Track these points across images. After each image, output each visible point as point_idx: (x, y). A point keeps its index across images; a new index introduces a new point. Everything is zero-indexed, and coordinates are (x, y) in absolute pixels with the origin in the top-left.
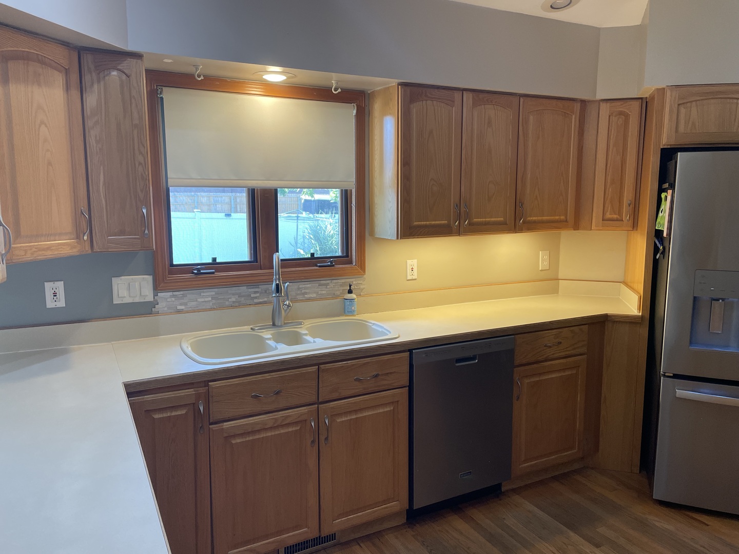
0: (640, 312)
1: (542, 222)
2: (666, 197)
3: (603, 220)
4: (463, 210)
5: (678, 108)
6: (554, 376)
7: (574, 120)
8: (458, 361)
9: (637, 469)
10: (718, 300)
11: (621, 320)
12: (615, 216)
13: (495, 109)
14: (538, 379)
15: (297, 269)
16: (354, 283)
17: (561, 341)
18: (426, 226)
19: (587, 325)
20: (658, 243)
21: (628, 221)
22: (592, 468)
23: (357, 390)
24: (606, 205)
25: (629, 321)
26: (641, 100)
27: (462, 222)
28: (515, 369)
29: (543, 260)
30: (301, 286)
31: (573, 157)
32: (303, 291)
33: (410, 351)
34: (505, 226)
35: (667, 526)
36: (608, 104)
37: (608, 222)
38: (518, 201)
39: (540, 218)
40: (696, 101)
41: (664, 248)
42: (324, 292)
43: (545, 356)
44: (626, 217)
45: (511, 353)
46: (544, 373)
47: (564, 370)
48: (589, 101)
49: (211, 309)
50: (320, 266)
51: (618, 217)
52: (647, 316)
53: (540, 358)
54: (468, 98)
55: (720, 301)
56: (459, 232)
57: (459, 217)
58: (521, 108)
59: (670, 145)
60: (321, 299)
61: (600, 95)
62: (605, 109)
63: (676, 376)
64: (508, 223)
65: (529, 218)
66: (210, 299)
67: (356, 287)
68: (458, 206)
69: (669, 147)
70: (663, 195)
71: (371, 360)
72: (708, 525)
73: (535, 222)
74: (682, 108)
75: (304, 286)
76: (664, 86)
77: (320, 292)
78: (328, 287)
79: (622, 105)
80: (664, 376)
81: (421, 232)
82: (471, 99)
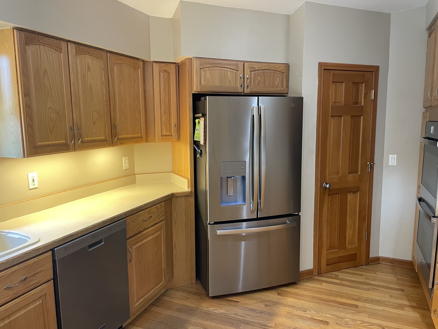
0: (189, 189)
1: (128, 139)
2: (199, 122)
3: (162, 136)
4: (76, 131)
5: (200, 70)
6: (149, 239)
7: (140, 71)
8: (90, 246)
9: (194, 281)
10: (231, 177)
11: (181, 195)
12: (168, 133)
13: (91, 59)
14: (141, 244)
17: (151, 215)
18: (48, 146)
19: (164, 202)
20: (196, 148)
21: (175, 136)
22: (171, 289)
23: (8, 298)
24: (163, 126)
25: (185, 195)
26: (175, 64)
27: (76, 140)
28: (127, 241)
29: (125, 163)
31: (142, 97)
33: (52, 250)
34: (106, 142)
35: (221, 311)
36: (158, 64)
37: (165, 137)
38: (112, 125)
39: (127, 136)
40: (208, 67)
41: (201, 151)
43: (143, 228)
44: (174, 134)
45: (124, 231)
46: (144, 239)
47: (154, 233)
48: (146, 61)
51: (170, 134)
52: (193, 190)
53: (141, 230)
54: (72, 48)
55: (232, 178)
56: (75, 148)
57: (74, 137)
58: (108, 60)
59: (198, 92)
61: (152, 59)
62: (156, 67)
63: (216, 223)
64: (107, 140)
65: (120, 136)
68: (72, 129)
69: (197, 93)
70: (197, 121)
71: (18, 267)
72: (239, 302)
73: (123, 139)
74: (202, 71)
76: (191, 57)
79: (165, 66)
80: (210, 224)
81: (45, 150)
82: (74, 50)
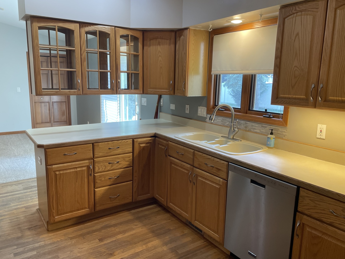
15: (257, 116)
16: (280, 130)
18: (289, 98)
23: (206, 169)
27: (318, 98)
30: (253, 125)
32: (254, 128)
33: (228, 162)
42: (263, 131)
49: (221, 125)
50: (264, 117)
56: (315, 105)
57: (316, 95)
60: (262, 134)
66: (220, 121)
67: (281, 133)
71: (211, 158)
75: (254, 125)
77: (261, 130)
78: (266, 128)
81: (284, 102)
